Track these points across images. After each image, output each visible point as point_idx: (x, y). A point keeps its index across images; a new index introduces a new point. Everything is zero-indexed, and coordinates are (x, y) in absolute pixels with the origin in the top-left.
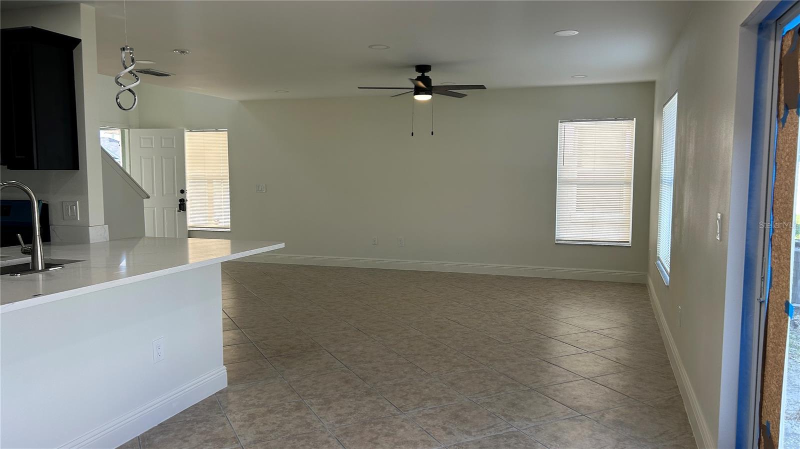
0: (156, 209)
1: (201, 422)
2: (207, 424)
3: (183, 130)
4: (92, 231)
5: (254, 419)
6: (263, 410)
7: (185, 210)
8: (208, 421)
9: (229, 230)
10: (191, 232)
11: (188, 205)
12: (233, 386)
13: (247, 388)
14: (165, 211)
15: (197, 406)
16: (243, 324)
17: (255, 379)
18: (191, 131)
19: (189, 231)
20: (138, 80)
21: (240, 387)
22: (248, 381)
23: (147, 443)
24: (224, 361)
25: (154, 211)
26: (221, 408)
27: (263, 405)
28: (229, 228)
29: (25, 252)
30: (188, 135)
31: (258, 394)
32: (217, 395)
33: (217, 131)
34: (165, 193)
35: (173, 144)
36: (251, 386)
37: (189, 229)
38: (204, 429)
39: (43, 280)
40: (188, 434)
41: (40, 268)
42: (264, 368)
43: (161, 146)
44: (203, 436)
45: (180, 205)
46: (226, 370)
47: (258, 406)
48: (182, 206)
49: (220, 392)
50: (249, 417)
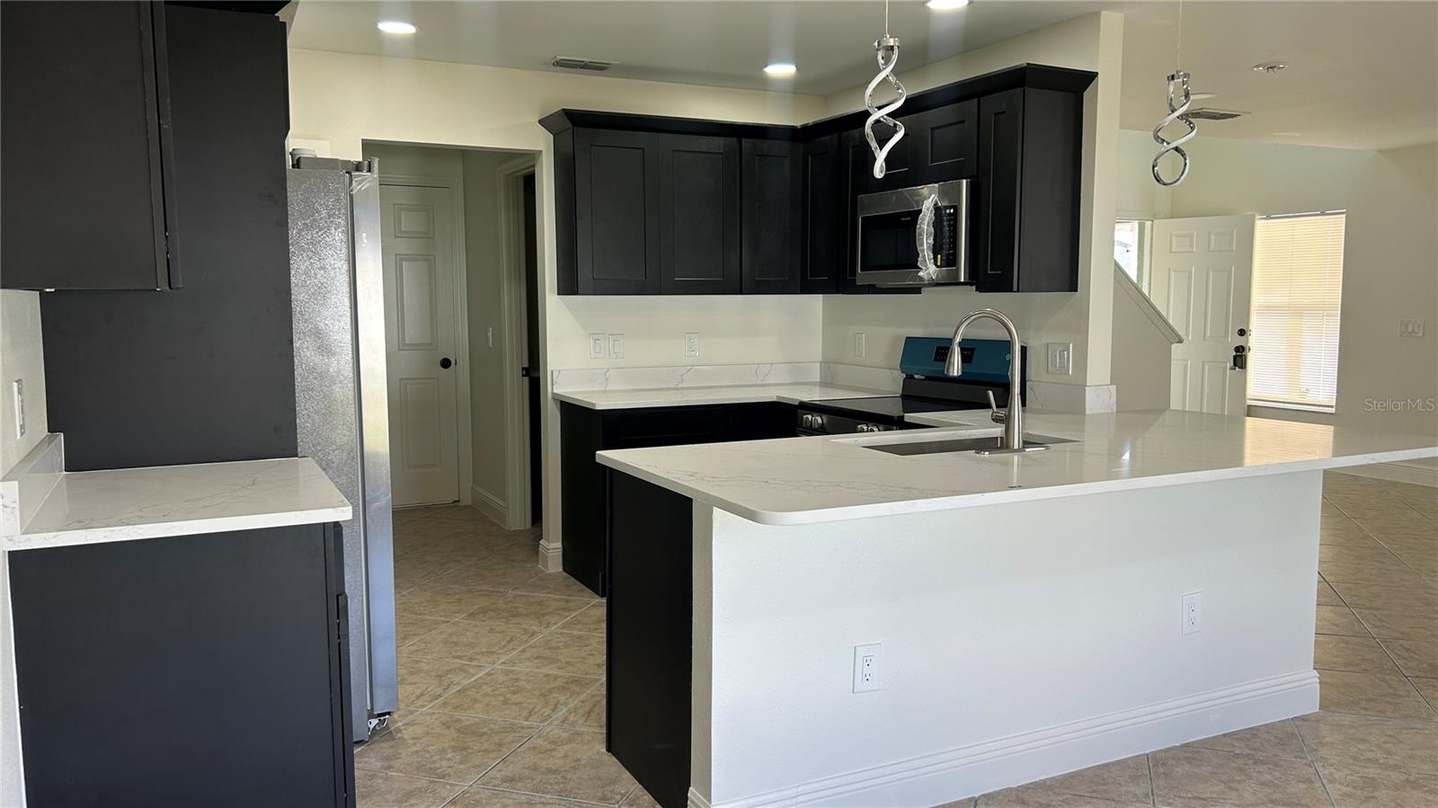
0: (1189, 363)
1: (1263, 763)
2: (1275, 771)
3: (1254, 216)
4: (1090, 395)
5: (1375, 788)
6: (1396, 776)
7: (1245, 368)
8: (1277, 765)
9: (1333, 410)
10: (1253, 409)
11: (1252, 359)
12: (1331, 714)
13: (1361, 726)
14: (1207, 368)
15: (1255, 732)
16: (1355, 599)
17: (1381, 712)
18: (1268, 218)
19: (1249, 406)
20: (1192, 128)
21: (1347, 719)
22: (1363, 712)
23: (1162, 770)
24: (1315, 663)
25: (1186, 367)
26: (1305, 748)
27: (1395, 768)
28: (1332, 407)
29: (996, 420)
30: (1261, 226)
31: (1386, 742)
32: (1297, 723)
33: (1323, 214)
34: (1208, 333)
35: (1231, 244)
36: (1369, 722)
37: (1249, 402)
38: (1268, 777)
39: (1018, 465)
40: (1239, 778)
41: (1016, 447)
42: (1401, 696)
43: (1209, 247)
44: (1268, 790)
45: (1235, 357)
46: (1318, 680)
47: (1386, 767)
48: (1239, 360)
49: (1303, 719)
50: (1364, 782)
